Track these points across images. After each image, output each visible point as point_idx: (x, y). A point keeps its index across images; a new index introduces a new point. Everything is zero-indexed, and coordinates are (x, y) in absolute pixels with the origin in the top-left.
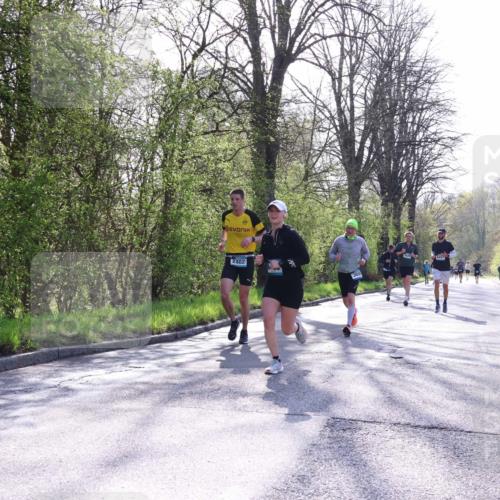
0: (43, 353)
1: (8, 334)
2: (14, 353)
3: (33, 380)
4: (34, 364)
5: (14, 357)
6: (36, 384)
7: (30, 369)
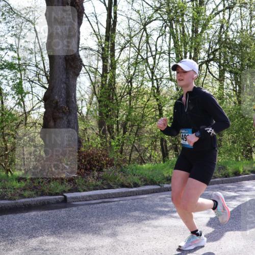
0: (252, 176)
1: (238, 168)
2: (240, 175)
3: (249, 186)
4: (248, 180)
5: (241, 176)
6: (250, 188)
7: (247, 182)
